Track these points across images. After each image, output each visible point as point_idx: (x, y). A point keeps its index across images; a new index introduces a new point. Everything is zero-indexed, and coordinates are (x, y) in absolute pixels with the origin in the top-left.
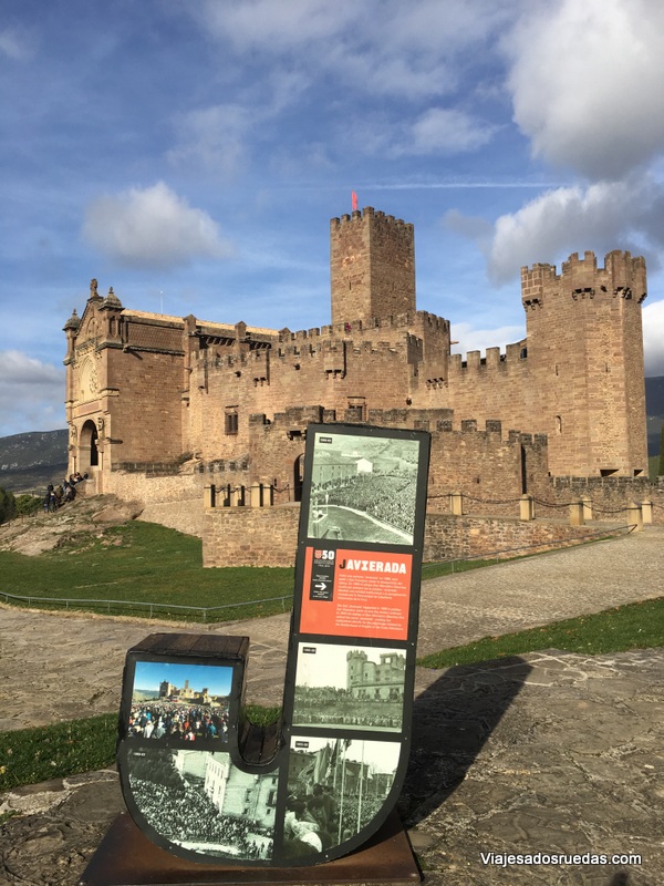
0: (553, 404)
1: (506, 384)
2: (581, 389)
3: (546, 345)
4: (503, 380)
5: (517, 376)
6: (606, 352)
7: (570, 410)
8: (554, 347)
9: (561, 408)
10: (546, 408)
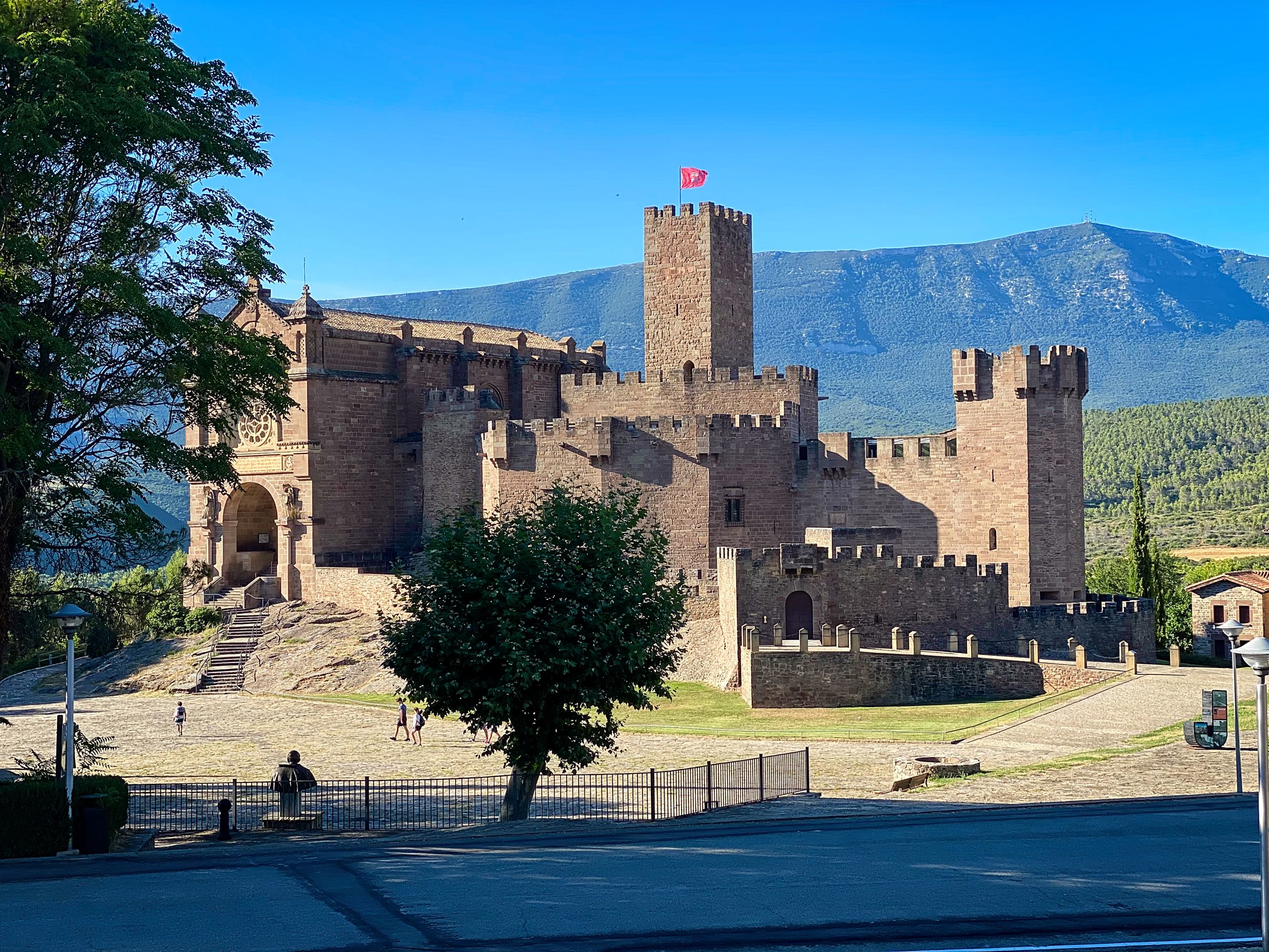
0: (988, 514)
1: (930, 483)
2: (1021, 501)
3: (980, 445)
4: (925, 478)
5: (944, 476)
6: (1049, 459)
7: (1008, 523)
8: (990, 448)
9: (997, 520)
10: (978, 518)
